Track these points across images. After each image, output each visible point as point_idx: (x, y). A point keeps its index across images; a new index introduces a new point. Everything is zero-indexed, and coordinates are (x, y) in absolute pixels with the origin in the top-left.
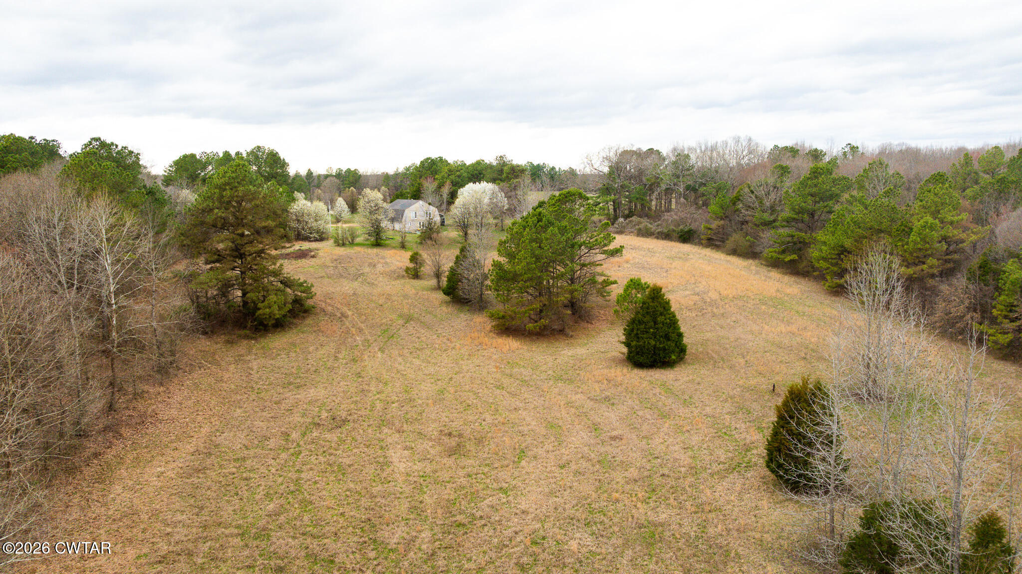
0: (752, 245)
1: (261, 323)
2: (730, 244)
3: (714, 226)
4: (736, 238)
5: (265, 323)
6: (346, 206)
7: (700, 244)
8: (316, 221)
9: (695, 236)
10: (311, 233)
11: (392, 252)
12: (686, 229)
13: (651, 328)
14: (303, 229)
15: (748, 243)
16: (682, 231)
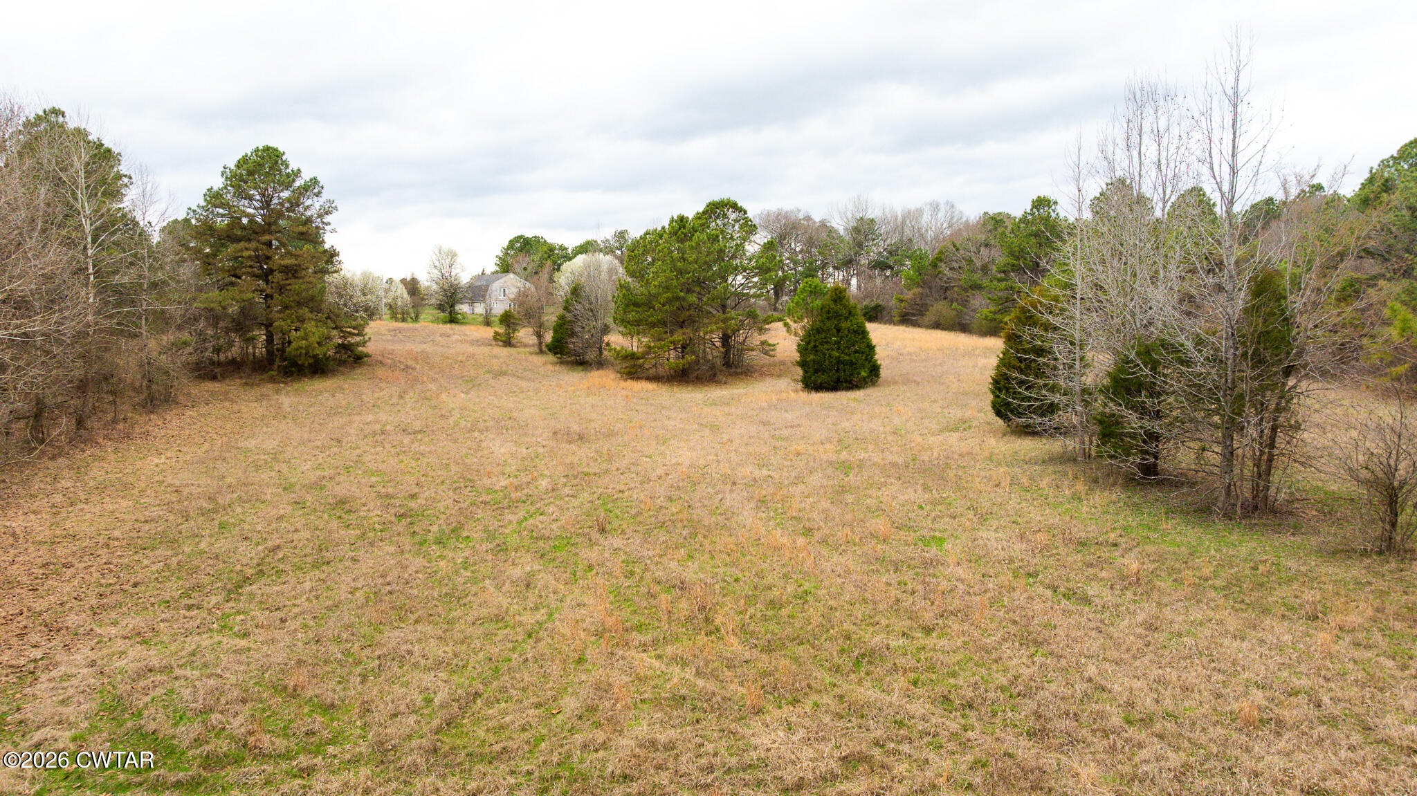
0: (960, 314)
1: (294, 364)
2: (930, 317)
3: (909, 295)
4: (939, 308)
5: (300, 362)
6: (405, 290)
7: (890, 321)
8: (364, 294)
9: (885, 313)
10: (357, 311)
11: (472, 327)
12: (873, 304)
13: (834, 336)
14: (345, 305)
15: (955, 313)
16: (866, 307)
